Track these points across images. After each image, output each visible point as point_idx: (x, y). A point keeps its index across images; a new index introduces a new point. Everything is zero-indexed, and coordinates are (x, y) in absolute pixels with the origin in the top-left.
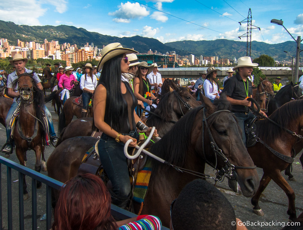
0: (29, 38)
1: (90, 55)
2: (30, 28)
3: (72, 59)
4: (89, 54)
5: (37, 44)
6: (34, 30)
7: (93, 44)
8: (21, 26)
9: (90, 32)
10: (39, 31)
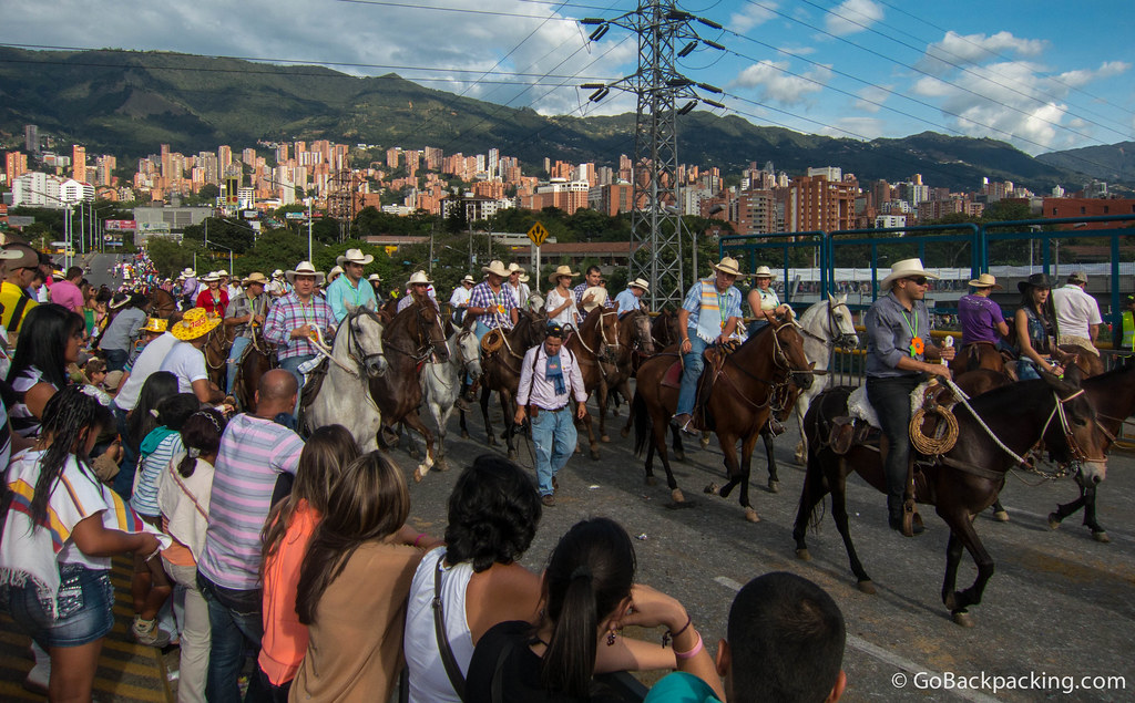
0: (575, 154)
1: (845, 195)
2: (576, 124)
3: (760, 213)
4: (841, 194)
5: (604, 169)
6: (589, 128)
7: (772, 167)
8: (554, 118)
9: (759, 129)
10: (604, 131)
